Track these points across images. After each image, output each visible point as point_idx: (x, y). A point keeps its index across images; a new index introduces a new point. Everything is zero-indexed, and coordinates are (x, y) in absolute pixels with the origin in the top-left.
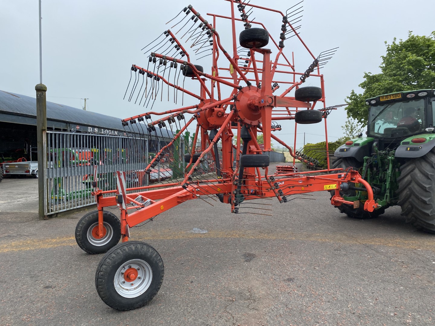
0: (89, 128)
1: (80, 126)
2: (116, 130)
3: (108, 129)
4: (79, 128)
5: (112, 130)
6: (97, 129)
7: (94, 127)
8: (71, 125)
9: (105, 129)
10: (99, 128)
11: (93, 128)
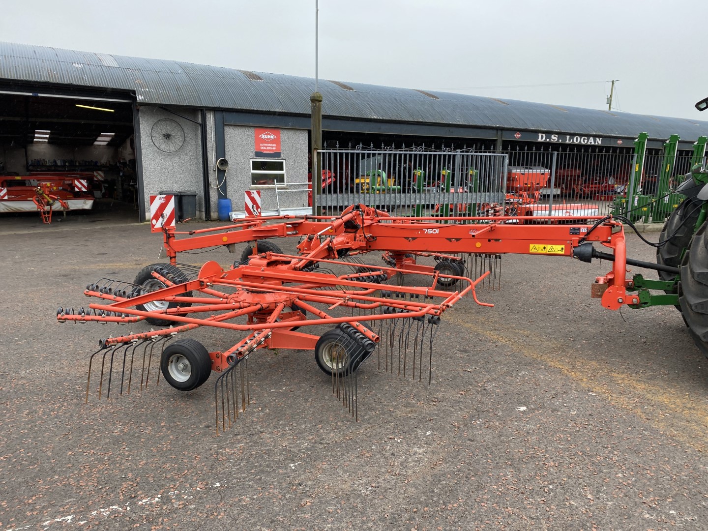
0: (540, 135)
1: (521, 132)
2: (599, 136)
3: (581, 135)
4: (519, 136)
5: (589, 136)
6: (557, 136)
7: (549, 133)
8: (503, 132)
9: (572, 135)
10: (561, 134)
11: (548, 135)
